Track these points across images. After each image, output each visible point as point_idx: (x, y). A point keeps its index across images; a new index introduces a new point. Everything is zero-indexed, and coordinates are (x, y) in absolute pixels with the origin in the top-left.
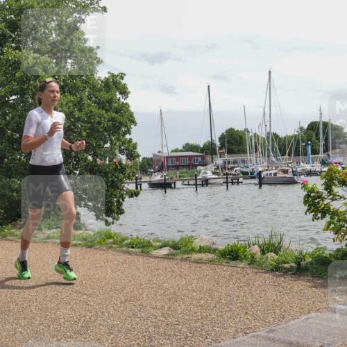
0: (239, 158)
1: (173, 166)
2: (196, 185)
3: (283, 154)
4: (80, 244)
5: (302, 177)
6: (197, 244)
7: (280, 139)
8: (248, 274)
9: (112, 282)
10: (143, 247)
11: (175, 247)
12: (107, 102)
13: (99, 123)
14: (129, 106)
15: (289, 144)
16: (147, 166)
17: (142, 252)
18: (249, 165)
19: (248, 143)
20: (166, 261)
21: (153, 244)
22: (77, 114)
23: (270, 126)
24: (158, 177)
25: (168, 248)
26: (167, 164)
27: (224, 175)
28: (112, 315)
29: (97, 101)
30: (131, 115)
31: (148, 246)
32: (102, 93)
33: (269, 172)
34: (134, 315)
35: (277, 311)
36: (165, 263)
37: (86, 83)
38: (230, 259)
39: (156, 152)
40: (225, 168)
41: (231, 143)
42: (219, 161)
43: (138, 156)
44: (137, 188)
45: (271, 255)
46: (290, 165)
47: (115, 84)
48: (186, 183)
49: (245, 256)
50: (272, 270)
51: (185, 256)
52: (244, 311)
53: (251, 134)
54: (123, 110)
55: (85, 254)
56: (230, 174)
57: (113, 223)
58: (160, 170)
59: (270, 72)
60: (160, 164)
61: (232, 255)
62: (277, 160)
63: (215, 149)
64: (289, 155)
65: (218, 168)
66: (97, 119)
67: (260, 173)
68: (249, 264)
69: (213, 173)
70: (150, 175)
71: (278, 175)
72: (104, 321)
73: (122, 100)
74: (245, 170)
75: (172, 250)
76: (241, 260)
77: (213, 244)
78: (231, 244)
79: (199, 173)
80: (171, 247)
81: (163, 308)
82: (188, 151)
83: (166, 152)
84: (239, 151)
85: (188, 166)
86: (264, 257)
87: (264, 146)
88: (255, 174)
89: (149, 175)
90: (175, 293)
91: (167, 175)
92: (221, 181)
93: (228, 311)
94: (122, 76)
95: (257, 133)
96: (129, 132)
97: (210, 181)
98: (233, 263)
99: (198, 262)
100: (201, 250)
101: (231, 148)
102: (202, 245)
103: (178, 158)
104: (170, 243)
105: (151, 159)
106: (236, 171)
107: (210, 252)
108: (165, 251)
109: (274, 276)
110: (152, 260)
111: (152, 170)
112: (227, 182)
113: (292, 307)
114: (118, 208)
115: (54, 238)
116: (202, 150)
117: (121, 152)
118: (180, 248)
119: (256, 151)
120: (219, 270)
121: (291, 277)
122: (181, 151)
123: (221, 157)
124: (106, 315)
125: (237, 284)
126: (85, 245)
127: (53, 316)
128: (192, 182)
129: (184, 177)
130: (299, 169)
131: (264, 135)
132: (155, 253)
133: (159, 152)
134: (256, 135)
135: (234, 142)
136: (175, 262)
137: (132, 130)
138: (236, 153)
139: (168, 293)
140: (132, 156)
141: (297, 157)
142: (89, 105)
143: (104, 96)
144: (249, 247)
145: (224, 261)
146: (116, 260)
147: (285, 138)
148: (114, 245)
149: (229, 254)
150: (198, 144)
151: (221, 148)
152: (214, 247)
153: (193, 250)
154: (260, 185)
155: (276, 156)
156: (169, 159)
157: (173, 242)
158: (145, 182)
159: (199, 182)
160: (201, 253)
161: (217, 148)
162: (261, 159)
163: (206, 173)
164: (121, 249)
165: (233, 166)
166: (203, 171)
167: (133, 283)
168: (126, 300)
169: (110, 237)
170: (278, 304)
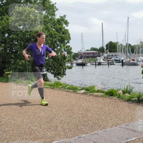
0: (114, 54)
1: (86, 57)
2: (96, 65)
3: (133, 53)
4: (48, 87)
5: (141, 62)
6: (96, 89)
7: (132, 46)
8: (117, 102)
9: (61, 103)
10: (74, 89)
11: (87, 90)
12: (60, 29)
14: (68, 31)
15: (135, 48)
16: (75, 57)
17: (74, 91)
18: (118, 57)
19: (118, 48)
21: (78, 88)
23: (128, 41)
24: (80, 61)
25: (84, 90)
26: (84, 56)
27: (107, 61)
28: (62, 116)
30: (69, 35)
31: (76, 89)
33: (126, 60)
34: (70, 116)
35: (130, 118)
36: (83, 96)
38: (110, 95)
39: (79, 51)
40: (108, 58)
41: (111, 48)
42: (105, 55)
43: (72, 53)
44: (71, 65)
45: (127, 94)
46: (135, 57)
48: (92, 64)
49: (116, 94)
50: (127, 101)
51: (91, 94)
52: (116, 117)
53: (119, 44)
54: (66, 32)
55: (51, 91)
56: (110, 61)
58: (81, 58)
59: (128, 18)
60: (81, 55)
61: (111, 94)
62: (130, 55)
63: (104, 50)
64: (135, 53)
65: (105, 58)
67: (123, 60)
68: (118, 98)
69: (103, 60)
70: (77, 60)
71: (130, 62)
72: (59, 118)
74: (116, 59)
75: (86, 91)
76: (115, 96)
77: (103, 89)
78: (110, 89)
79: (97, 60)
80: (86, 90)
81: (82, 114)
82: (92, 50)
83: (83, 51)
84: (114, 51)
85: (93, 57)
86: (124, 95)
87: (125, 49)
88: (120, 61)
90: (87, 108)
91: (84, 60)
92: (106, 63)
93: (109, 117)
96: (68, 42)
97: (102, 63)
98: (111, 97)
99: (96, 96)
101: (111, 49)
102: (99, 89)
103: (88, 53)
104: (85, 88)
105: (77, 53)
106: (112, 59)
107: (101, 92)
108: (83, 91)
109: (128, 103)
110: (78, 95)
111: (78, 58)
114: (64, 73)
116: (99, 50)
118: (89, 90)
119: (121, 51)
120: (105, 100)
121: (136, 104)
122: (90, 50)
123: (106, 53)
124: (59, 116)
125: (113, 106)
126: (50, 88)
127: (38, 115)
128: (94, 64)
129: (91, 61)
130: (139, 59)
131: (125, 45)
132: (79, 92)
133: (81, 51)
134: (121, 44)
135: (112, 47)
136: (87, 96)
137: (70, 41)
138: (112, 52)
139: (84, 108)
141: (139, 54)
143: (58, 26)
144: (118, 91)
145: (107, 96)
146: (63, 94)
147: (134, 46)
148: (62, 88)
149: (109, 93)
150: (97, 48)
151: (106, 50)
152: (103, 90)
153: (94, 91)
154: (123, 65)
155: (129, 53)
156: (85, 54)
157: (86, 88)
158: (75, 63)
159: (97, 64)
160: (98, 92)
161: (105, 50)
162: (123, 55)
163: (100, 60)
164: (65, 90)
165: (111, 57)
166: (99, 59)
167: (70, 103)
168: (67, 110)
169: (61, 85)
170: (130, 114)
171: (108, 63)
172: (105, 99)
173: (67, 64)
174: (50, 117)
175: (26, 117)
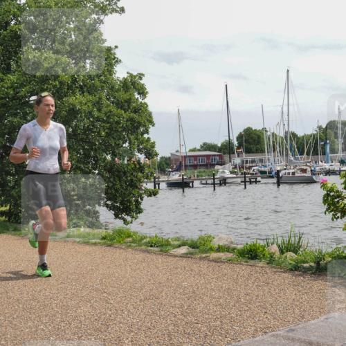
0: (257, 157)
1: (190, 166)
2: (214, 184)
3: (302, 154)
4: (99, 243)
5: (321, 176)
6: (216, 243)
7: (298, 138)
8: (267, 273)
9: (131, 280)
10: (162, 246)
11: (194, 246)
12: (126, 101)
13: (118, 123)
14: (147, 106)
15: (307, 143)
16: (165, 166)
17: (161, 251)
18: (267, 164)
19: (266, 143)
20: (185, 259)
21: (172, 243)
22: (96, 114)
23: (288, 125)
24: (176, 177)
25: (186, 247)
26: (185, 163)
27: (242, 174)
28: (132, 313)
29: (115, 100)
30: (150, 115)
31: (166, 245)
32: (120, 93)
33: (287, 171)
34: (153, 313)
35: (297, 311)
36: (184, 262)
37: (104, 82)
38: (249, 258)
39: (174, 152)
40: (243, 167)
41: (249, 142)
42: (237, 161)
43: (156, 155)
44: (155, 187)
45: (290, 255)
46: (308, 164)
47: (134, 84)
48: (204, 182)
49: (264, 255)
50: (291, 270)
51: (204, 255)
52: (264, 311)
53: (269, 133)
54: (141, 110)
56: (248, 174)
57: (131, 223)
58: (178, 169)
59: (288, 71)
60: (178, 163)
61: (251, 254)
62: (296, 159)
63: (233, 148)
64: (308, 154)
65: (236, 167)
66: (116, 119)
67: (278, 172)
68: (268, 263)
69: (231, 173)
71: (296, 175)
72: (124, 319)
73: (140, 100)
74: (263, 169)
75: (191, 249)
76: (260, 259)
77: (232, 243)
78: (249, 243)
79: (217, 172)
80: (190, 246)
81: (182, 306)
82: (205, 150)
83: (184, 151)
84: (257, 150)
85: (206, 166)
86: (283, 256)
87: (283, 145)
88: (273, 173)
89: (167, 174)
90: (194, 292)
91: (185, 175)
92: (239, 180)
93: (248, 310)
94: (141, 76)
95: (275, 132)
96: (147, 132)
97: (228, 181)
98: (252, 262)
99: (216, 261)
100: (220, 249)
101: (249, 147)
102: (221, 244)
103: (195, 157)
104: (189, 242)
105: (169, 158)
106: (253, 171)
107: (228, 252)
109: (293, 275)
110: (171, 259)
111: (170, 170)
112: (245, 182)
113: (312, 307)
114: (137, 207)
115: (74, 236)
116: (220, 150)
117: (140, 151)
118: (199, 247)
119: (274, 151)
120: (238, 270)
121: (311, 277)
123: (238, 156)
124: (126, 312)
125: (256, 284)
126: (104, 243)
127: (74, 314)
128: (209, 182)
129: (202, 176)
130: (317, 169)
131: (282, 134)
132: (173, 251)
133: (177, 151)
134: (274, 134)
135: (252, 141)
136: (194, 261)
137: (150, 130)
138: (253, 153)
139: (187, 291)
140: (150, 154)
141: (316, 156)
142: (108, 106)
143: (123, 96)
144: (268, 246)
145: (243, 261)
146: (135, 259)
147: (303, 137)
148: (133, 244)
149: (248, 253)
150: (215, 143)
151: (238, 148)
152: (233, 246)
153: (211, 249)
154: (279, 184)
155: (294, 155)
156: (187, 159)
157: (192, 241)
158: (163, 181)
159: (217, 181)
160: (219, 252)
161: (235, 148)
162: (279, 158)
163: (224, 172)
164: (140, 248)
165: (251, 165)
166: (221, 170)
167: (152, 281)
168: (146, 299)
169: (129, 236)
170: (298, 304)
171: (243, 180)
172: (238, 268)
173: (144, 185)
174: (103, 317)
175: (44, 320)
